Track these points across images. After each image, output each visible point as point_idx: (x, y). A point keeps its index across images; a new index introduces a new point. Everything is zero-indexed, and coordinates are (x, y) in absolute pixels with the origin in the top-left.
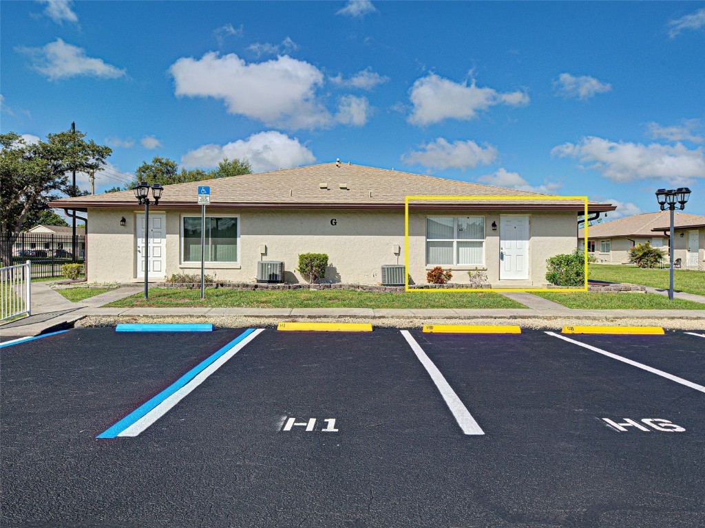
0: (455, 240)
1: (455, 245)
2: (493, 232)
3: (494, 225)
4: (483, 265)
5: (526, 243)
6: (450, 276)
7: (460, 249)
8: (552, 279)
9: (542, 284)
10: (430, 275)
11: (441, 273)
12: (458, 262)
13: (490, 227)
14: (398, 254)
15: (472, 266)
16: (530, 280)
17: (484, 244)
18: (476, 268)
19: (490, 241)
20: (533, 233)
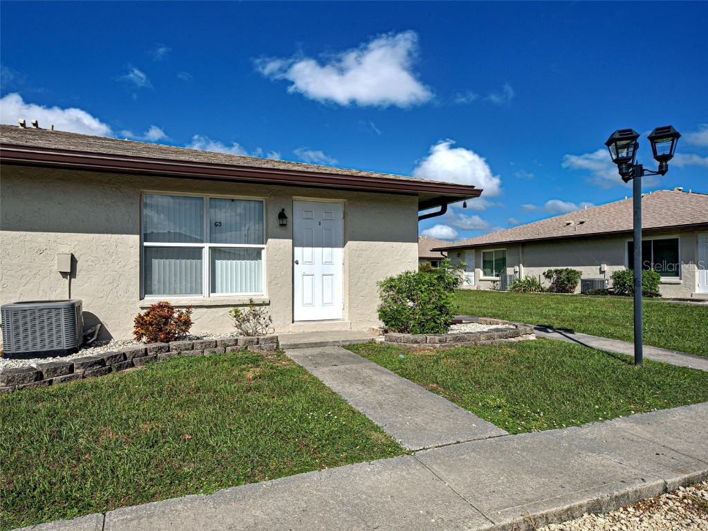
0: (206, 246)
1: (206, 254)
2: (280, 231)
3: (282, 216)
4: (262, 294)
5: (338, 253)
6: (187, 323)
7: (218, 263)
8: (392, 319)
9: (370, 327)
10: (140, 322)
11: (167, 318)
12: (213, 289)
13: (273, 218)
14: (71, 274)
15: (242, 296)
16: (347, 320)
17: (264, 253)
18: (251, 301)
19: (276, 247)
20: (350, 235)
